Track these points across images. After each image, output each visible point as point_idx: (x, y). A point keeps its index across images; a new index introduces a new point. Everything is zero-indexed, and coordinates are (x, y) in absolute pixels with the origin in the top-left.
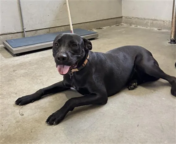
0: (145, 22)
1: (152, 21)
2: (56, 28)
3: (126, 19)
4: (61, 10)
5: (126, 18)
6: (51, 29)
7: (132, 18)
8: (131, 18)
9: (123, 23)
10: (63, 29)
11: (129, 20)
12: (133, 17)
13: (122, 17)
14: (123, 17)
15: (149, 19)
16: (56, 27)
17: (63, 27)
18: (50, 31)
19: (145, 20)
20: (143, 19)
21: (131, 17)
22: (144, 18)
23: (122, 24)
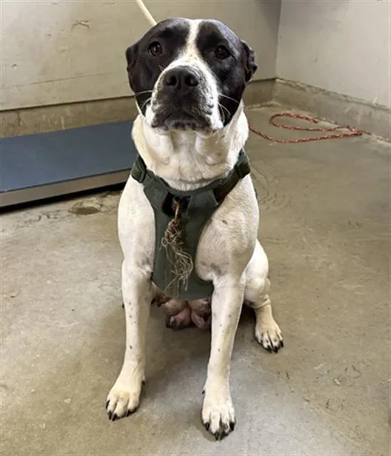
0: (347, 110)
1: (368, 110)
2: (43, 110)
3: (288, 87)
4: (62, 48)
5: (288, 84)
6: (22, 114)
7: (308, 89)
8: (303, 89)
9: (277, 99)
10: (69, 114)
11: (296, 92)
12: (308, 86)
13: (274, 80)
14: (278, 80)
15: (360, 103)
16: (44, 107)
17: (67, 109)
18: (19, 119)
19: (348, 101)
20: (343, 98)
21: (302, 86)
22: (345, 96)
23: (273, 102)
